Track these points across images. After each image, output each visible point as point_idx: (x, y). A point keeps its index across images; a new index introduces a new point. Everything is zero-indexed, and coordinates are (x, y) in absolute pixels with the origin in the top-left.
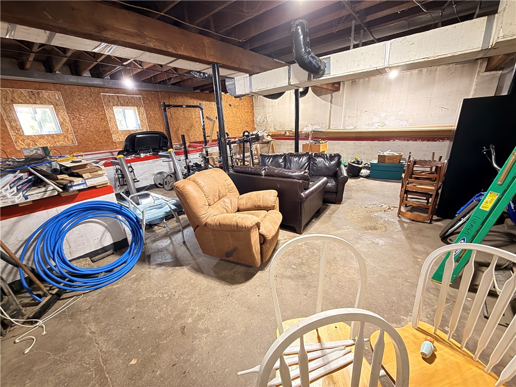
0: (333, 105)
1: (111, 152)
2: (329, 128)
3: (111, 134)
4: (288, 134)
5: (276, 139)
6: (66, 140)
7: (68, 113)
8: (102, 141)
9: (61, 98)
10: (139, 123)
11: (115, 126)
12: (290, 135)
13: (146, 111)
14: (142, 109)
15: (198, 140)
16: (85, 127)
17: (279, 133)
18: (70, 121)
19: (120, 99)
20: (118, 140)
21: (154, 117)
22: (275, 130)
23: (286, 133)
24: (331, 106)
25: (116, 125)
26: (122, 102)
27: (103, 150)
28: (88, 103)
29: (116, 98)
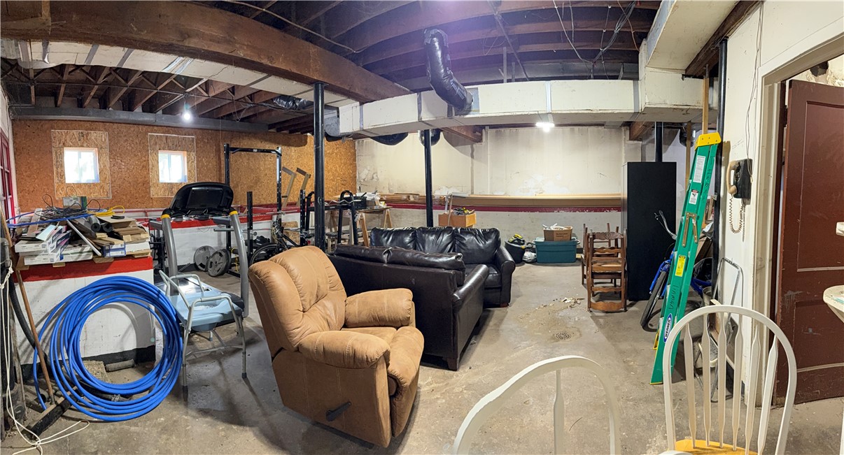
0: (475, 161)
1: (145, 212)
2: (472, 193)
3: (150, 187)
4: (412, 199)
5: (394, 207)
6: (102, 191)
7: (110, 158)
8: (137, 195)
9: (107, 140)
10: (186, 174)
11: (156, 177)
12: (416, 201)
13: (198, 157)
14: (193, 155)
15: (265, 203)
16: (124, 176)
17: (399, 196)
18: (110, 167)
19: (169, 140)
20: (156, 196)
21: (207, 166)
22: (390, 192)
23: (409, 197)
24: (472, 163)
25: (158, 176)
26: (170, 145)
27: (137, 208)
28: (133, 145)
29: (164, 139)
